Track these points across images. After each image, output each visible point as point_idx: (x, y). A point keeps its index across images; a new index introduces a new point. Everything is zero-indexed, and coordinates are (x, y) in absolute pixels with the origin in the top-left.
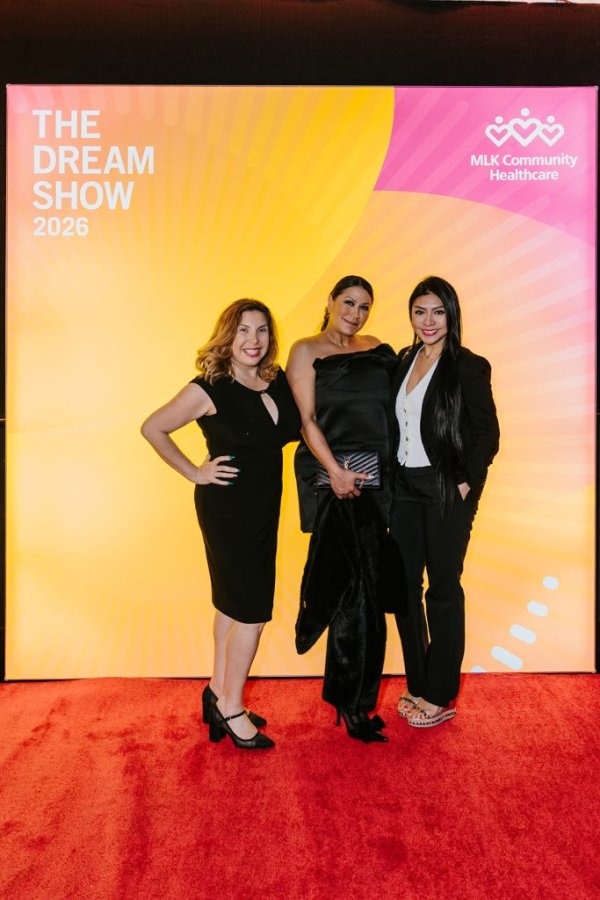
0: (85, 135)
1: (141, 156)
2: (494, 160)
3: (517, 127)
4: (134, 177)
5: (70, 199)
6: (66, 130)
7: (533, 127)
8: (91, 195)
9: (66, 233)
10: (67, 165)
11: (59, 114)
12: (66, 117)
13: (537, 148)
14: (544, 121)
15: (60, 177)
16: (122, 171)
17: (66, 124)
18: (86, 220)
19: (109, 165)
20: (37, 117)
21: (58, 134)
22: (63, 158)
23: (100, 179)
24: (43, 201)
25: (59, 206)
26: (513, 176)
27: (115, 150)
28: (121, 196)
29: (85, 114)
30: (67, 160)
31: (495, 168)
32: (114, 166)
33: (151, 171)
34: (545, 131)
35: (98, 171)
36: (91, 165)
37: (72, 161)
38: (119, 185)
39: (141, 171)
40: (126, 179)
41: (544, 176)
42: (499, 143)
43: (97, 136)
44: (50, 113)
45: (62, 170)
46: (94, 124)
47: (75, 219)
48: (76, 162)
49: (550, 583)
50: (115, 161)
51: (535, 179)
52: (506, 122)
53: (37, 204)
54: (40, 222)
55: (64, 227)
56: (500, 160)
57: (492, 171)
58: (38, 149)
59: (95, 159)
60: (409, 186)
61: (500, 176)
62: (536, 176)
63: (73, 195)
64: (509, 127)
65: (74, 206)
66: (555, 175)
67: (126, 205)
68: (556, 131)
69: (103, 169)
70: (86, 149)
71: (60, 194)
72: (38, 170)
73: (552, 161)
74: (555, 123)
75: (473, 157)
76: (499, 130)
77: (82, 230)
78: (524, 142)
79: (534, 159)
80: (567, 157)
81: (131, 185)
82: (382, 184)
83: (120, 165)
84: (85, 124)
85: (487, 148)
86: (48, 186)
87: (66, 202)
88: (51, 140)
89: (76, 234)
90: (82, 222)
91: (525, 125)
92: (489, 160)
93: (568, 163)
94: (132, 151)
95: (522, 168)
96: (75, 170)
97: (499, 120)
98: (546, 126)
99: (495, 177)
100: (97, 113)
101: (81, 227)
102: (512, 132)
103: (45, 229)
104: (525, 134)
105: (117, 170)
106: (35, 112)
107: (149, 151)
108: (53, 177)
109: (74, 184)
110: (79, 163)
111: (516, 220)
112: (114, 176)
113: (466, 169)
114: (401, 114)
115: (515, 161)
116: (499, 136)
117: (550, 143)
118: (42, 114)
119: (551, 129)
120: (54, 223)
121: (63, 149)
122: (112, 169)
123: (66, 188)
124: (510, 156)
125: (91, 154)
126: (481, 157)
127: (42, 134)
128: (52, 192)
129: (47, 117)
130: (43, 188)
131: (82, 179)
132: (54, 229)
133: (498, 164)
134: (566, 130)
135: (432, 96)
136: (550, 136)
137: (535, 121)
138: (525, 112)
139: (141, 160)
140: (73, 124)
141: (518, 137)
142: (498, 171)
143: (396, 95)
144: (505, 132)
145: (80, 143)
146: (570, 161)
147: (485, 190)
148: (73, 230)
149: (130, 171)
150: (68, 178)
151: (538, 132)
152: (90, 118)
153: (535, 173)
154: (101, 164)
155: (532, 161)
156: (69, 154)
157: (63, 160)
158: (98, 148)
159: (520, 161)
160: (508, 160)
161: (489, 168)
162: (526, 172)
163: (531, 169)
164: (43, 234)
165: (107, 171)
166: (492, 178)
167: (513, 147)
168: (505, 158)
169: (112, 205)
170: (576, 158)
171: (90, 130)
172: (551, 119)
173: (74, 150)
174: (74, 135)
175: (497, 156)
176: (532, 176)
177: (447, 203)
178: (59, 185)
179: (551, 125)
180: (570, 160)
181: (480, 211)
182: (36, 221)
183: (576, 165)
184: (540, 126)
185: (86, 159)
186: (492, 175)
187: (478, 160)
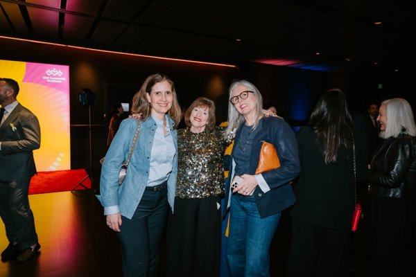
13: (57, 76)
26: (52, 81)
42: (49, 75)
49: (62, 155)
60: (30, 81)
64: (51, 72)
66: (61, 82)
76: (49, 72)
78: (54, 75)
82: (23, 81)
85: (47, 76)
91: (54, 72)
97: (49, 70)
111: (53, 89)
113: (42, 79)
114: (27, 67)
117: (60, 75)
119: (60, 73)
135: (34, 65)
137: (56, 71)
138: (54, 69)
143: (26, 64)
146: (64, 79)
147: (46, 83)
151: (57, 73)
167: (52, 76)
172: (60, 71)
177: (38, 85)
181: (46, 87)
187: (45, 78)
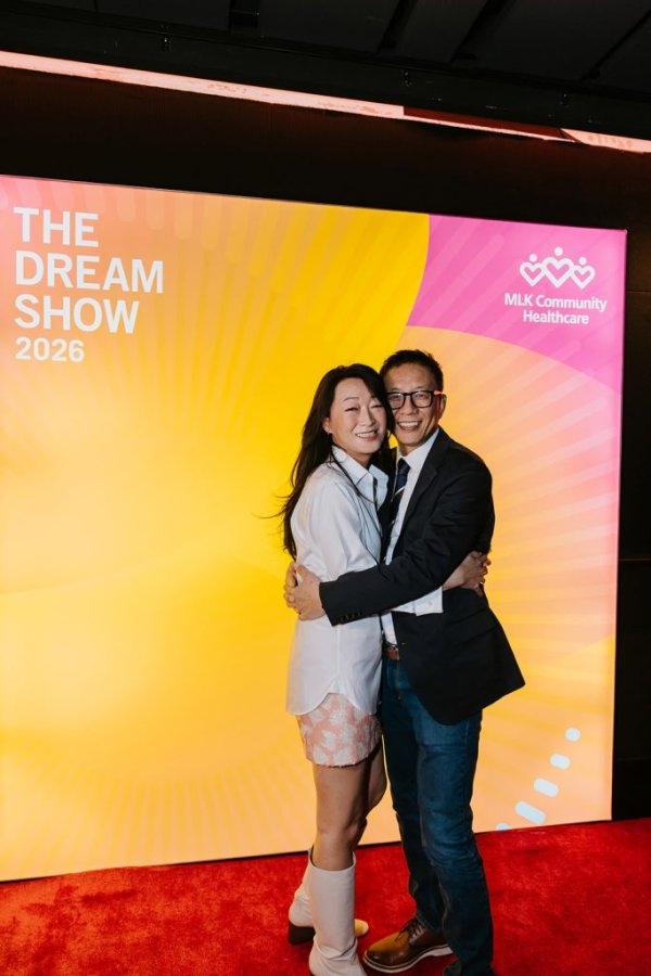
0: (79, 242)
1: (148, 270)
2: (527, 299)
3: (550, 267)
4: (140, 295)
5: (61, 318)
6: (56, 235)
7: (566, 268)
8: (88, 315)
9: (57, 357)
10: (57, 276)
11: (47, 213)
12: (57, 219)
13: (569, 290)
14: (576, 262)
15: (49, 291)
16: (125, 288)
17: (57, 227)
18: (81, 344)
19: (109, 281)
20: (20, 216)
21: (47, 239)
22: (52, 268)
23: (99, 295)
24: (28, 319)
25: (47, 325)
26: (546, 318)
27: (116, 262)
28: (124, 317)
29: (80, 216)
30: (59, 270)
31: (528, 308)
32: (116, 281)
33: (160, 290)
34: (577, 273)
35: (96, 286)
36: (87, 279)
37: (63, 272)
38: (121, 304)
39: (147, 288)
40: (129, 298)
41: (575, 320)
42: (533, 282)
43: (95, 244)
44: (36, 212)
45: (51, 282)
46: (90, 229)
47: (68, 342)
48: (69, 274)
49: (573, 734)
50: (116, 275)
51: (566, 322)
52: (540, 260)
53: (19, 321)
54: (24, 344)
55: (54, 350)
56: (533, 300)
57: (525, 312)
58: (21, 255)
59: (92, 272)
60: (443, 323)
61: (533, 317)
62: (568, 319)
63: (65, 313)
64: (543, 266)
65: (67, 326)
66: (585, 319)
67: (129, 328)
68: (588, 274)
69: (102, 284)
70: (81, 259)
71: (49, 312)
72: (21, 280)
73: (583, 304)
74: (586, 265)
75: (507, 295)
76: (533, 269)
77: (77, 355)
78: (557, 283)
79: (566, 301)
80: (597, 301)
81: (136, 305)
82: (415, 319)
83: (122, 280)
84: (80, 229)
85: (523, 288)
86: (34, 300)
87: (57, 320)
88: (36, 244)
89: (69, 359)
90: (76, 346)
91: (558, 265)
92: (523, 301)
93: (598, 307)
94: (137, 264)
95: (553, 310)
96: (68, 284)
97: (533, 258)
98: (578, 268)
99: (528, 318)
100: (94, 217)
101: (75, 351)
102: (545, 272)
103: (30, 352)
104: (558, 274)
105: (120, 286)
106: (17, 210)
107: (158, 266)
108: (40, 290)
109: (67, 301)
110: (72, 275)
111: (548, 364)
112: (115, 293)
113: (500, 308)
114: (435, 244)
115: (548, 303)
116: (533, 275)
117: (582, 285)
118: (27, 213)
119: (582, 272)
120: (41, 345)
121: (52, 257)
122: (113, 286)
123: (57, 305)
124: (542, 296)
125: (87, 265)
126: (515, 296)
127: (26, 237)
128: (39, 308)
129: (32, 217)
130: (27, 303)
131: (76, 294)
132: (42, 353)
133: (531, 305)
134: (597, 273)
135: (467, 226)
136: (582, 278)
137: (567, 261)
138: (559, 251)
139: (148, 275)
140: (65, 227)
141: (551, 278)
142: (531, 312)
143: (431, 222)
144: (539, 271)
145: (73, 251)
147: (517, 332)
148: (66, 354)
149: (135, 289)
150: (58, 293)
151: (570, 274)
152: (86, 222)
153: (567, 316)
154: (100, 277)
155: (564, 303)
156: (59, 264)
157: (52, 271)
158: (96, 259)
159: (552, 302)
160: (542, 301)
161: (523, 308)
162: (558, 315)
163: (564, 311)
164: (28, 357)
165: (107, 287)
166: (525, 319)
168: (538, 299)
169: (113, 327)
170: (606, 302)
171: (86, 236)
172: (583, 261)
173: (67, 259)
174: (66, 241)
175: (531, 296)
176: (564, 319)
177: (483, 342)
178: (47, 300)
179: (583, 266)
180: (599, 305)
181: (513, 352)
182: (19, 341)
183: (606, 310)
184: (573, 268)
185: (81, 272)
186: (525, 316)
187: (512, 299)
